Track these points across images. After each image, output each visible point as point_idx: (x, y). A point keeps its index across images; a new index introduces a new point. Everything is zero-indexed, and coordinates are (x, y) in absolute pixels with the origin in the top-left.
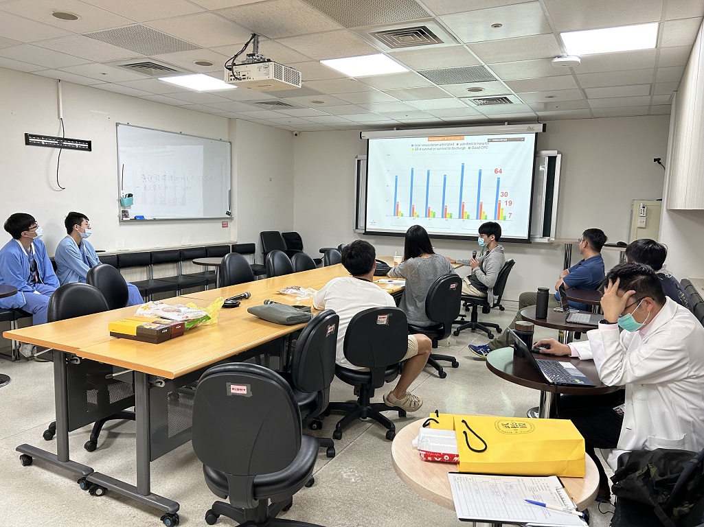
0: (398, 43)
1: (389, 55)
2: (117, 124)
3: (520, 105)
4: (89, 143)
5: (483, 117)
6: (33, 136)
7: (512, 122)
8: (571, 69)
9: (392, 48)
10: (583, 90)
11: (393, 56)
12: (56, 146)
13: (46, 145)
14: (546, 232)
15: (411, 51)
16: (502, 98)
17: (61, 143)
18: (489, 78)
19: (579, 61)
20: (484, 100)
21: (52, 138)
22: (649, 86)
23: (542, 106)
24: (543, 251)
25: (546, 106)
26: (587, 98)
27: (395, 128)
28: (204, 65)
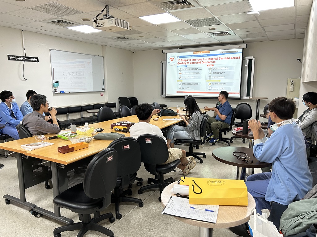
0: (173, 8)
1: (170, 13)
2: (50, 50)
3: (234, 36)
5: (218, 42)
6: (11, 56)
7: (231, 44)
8: (256, 17)
9: (171, 10)
10: (263, 27)
11: (173, 14)
12: (22, 60)
13: (18, 60)
14: (248, 94)
15: (180, 11)
16: (225, 33)
17: (24, 59)
18: (218, 23)
19: (259, 13)
20: (217, 33)
21: (20, 57)
22: (293, 25)
23: (245, 36)
25: (247, 36)
26: (265, 31)
27: (178, 48)
28: (86, 21)
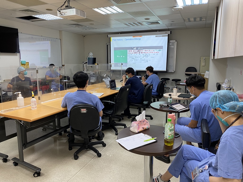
0: (120, 2)
1: (117, 6)
3: (162, 25)
5: (150, 29)
7: (160, 30)
8: (180, 11)
10: (184, 19)
15: (125, 5)
18: (152, 15)
19: (182, 8)
20: (150, 23)
22: (205, 17)
26: (185, 22)
27: (120, 33)
28: (49, 10)
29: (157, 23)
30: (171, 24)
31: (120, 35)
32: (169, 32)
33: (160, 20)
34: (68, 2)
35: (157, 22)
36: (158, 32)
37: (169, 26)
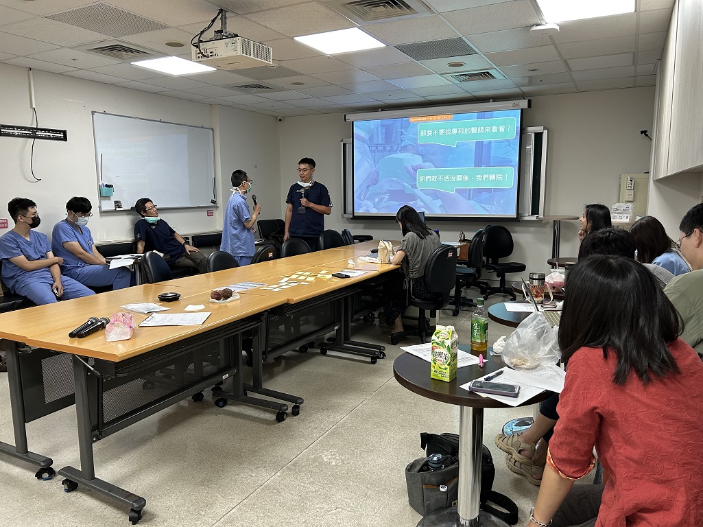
0: (371, 15)
1: (362, 28)
2: (93, 113)
4: (64, 133)
5: (467, 95)
6: (4, 127)
7: (496, 99)
9: (365, 20)
10: (566, 61)
11: (367, 30)
12: (29, 137)
13: (18, 136)
14: (535, 210)
16: (484, 73)
17: (35, 133)
18: (468, 51)
19: (558, 28)
20: (466, 75)
21: (25, 128)
22: (632, 54)
23: (526, 81)
24: (532, 229)
25: (531, 80)
26: (570, 71)
27: (380, 110)
28: (175, 47)
29: (487, 75)
30: (530, 78)
31: (380, 114)
32: (524, 104)
33: (495, 67)
34: (221, 18)
35: (488, 73)
36: (491, 105)
37: (524, 86)
